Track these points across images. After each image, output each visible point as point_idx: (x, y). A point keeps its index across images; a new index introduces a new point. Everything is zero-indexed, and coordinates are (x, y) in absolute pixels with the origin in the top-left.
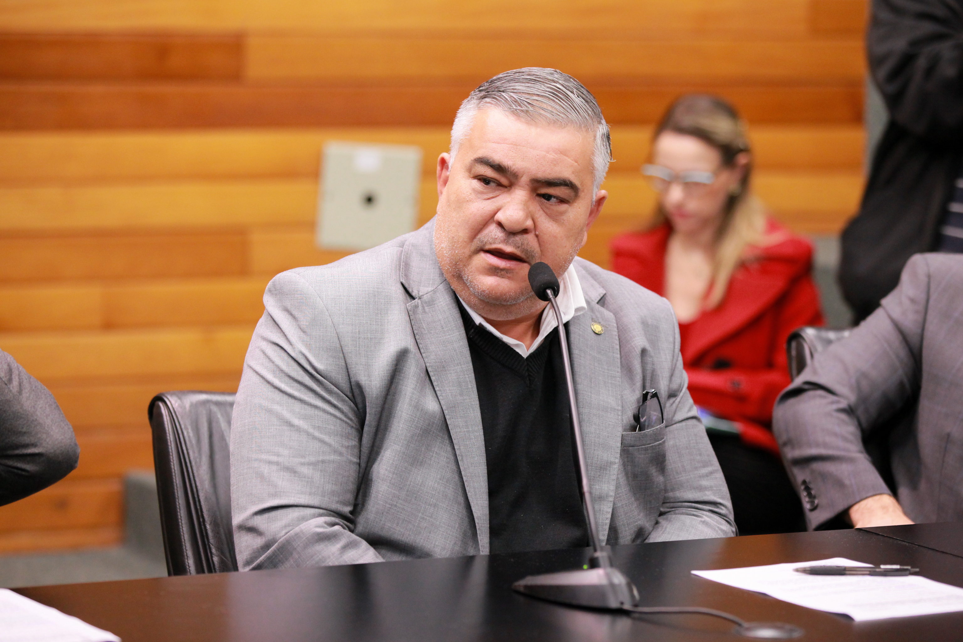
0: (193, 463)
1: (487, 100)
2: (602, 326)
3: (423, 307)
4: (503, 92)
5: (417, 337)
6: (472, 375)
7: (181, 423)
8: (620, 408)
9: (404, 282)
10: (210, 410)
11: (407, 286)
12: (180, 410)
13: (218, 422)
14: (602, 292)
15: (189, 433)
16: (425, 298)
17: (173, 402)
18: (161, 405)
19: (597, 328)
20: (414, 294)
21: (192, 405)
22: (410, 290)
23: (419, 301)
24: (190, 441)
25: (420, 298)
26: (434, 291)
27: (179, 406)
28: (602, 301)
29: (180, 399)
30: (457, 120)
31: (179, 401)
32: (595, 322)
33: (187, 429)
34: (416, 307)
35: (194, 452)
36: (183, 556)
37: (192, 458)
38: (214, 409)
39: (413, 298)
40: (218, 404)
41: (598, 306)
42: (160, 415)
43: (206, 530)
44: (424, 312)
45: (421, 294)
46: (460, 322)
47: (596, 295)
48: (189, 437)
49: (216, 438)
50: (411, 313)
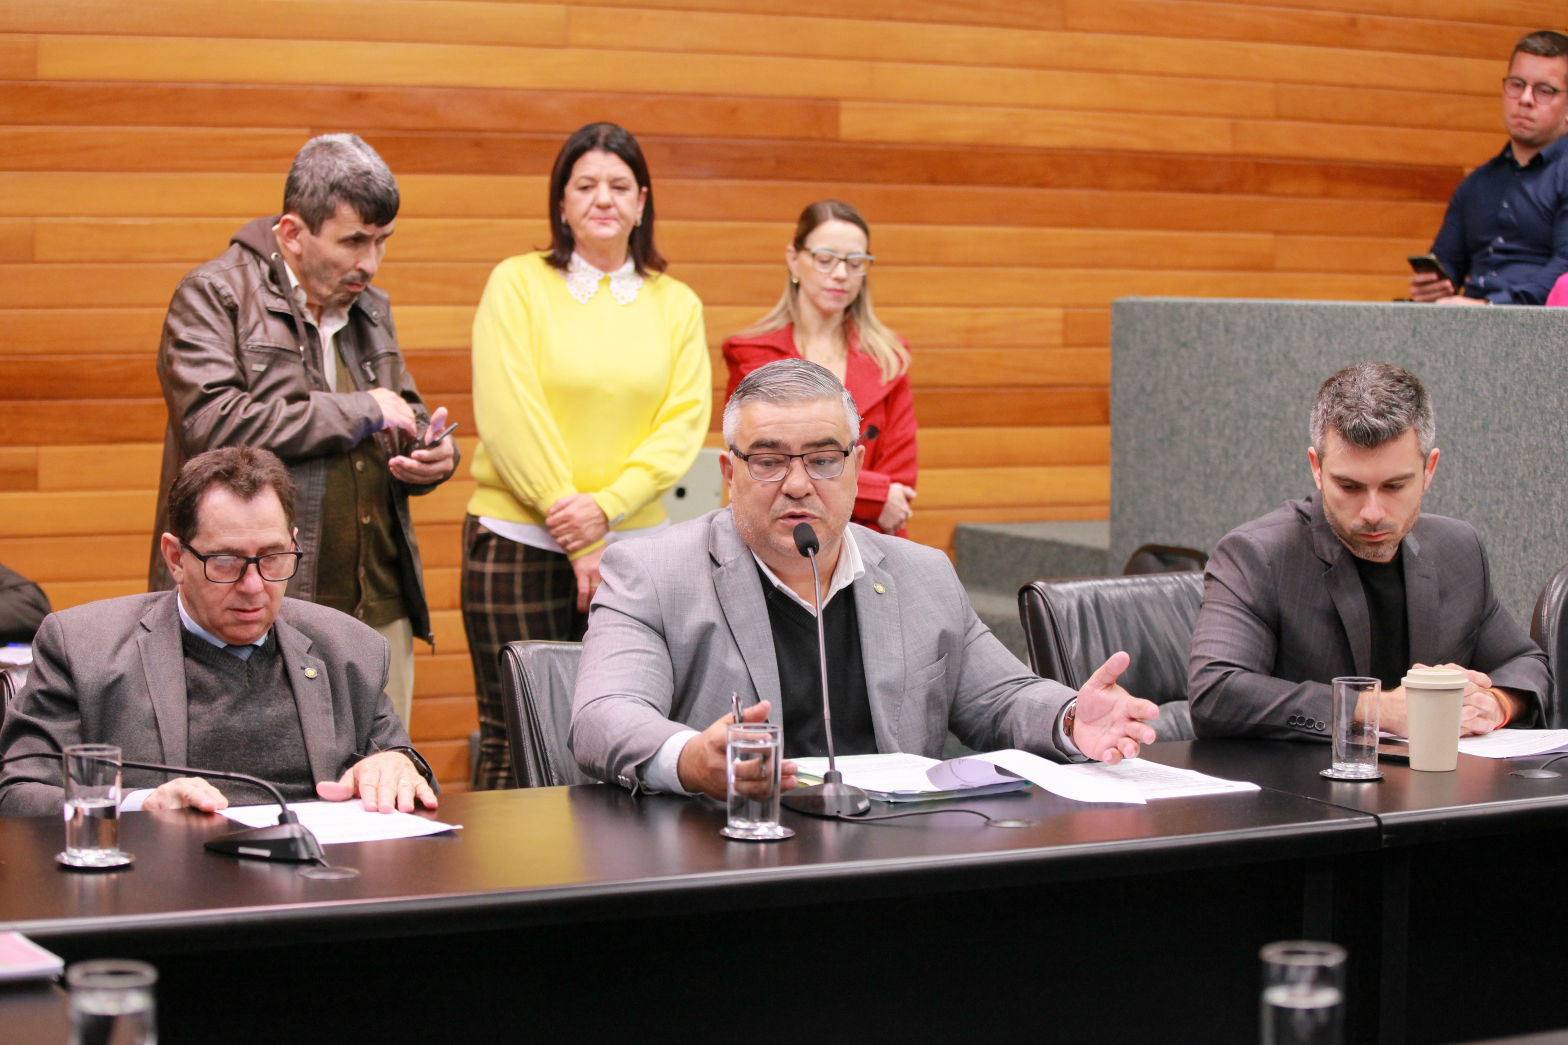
0: (536, 702)
1: (747, 397)
2: (883, 586)
3: (728, 573)
4: (758, 386)
5: (721, 600)
6: (770, 631)
7: (525, 667)
8: (902, 657)
9: (712, 552)
10: (550, 657)
11: (714, 555)
12: (524, 656)
13: (555, 667)
14: (882, 555)
15: (532, 676)
16: (730, 565)
17: (518, 650)
18: (508, 653)
19: (880, 588)
20: (720, 562)
21: (534, 652)
22: (717, 559)
23: (725, 568)
24: (533, 682)
25: (725, 566)
26: (737, 560)
27: (523, 654)
28: (882, 563)
29: (524, 647)
30: (724, 422)
31: (523, 650)
32: (877, 583)
33: (530, 672)
34: (722, 573)
35: (536, 692)
36: (528, 778)
37: (534, 697)
38: (553, 656)
39: (718, 565)
40: (555, 651)
41: (878, 569)
42: (508, 661)
43: (547, 757)
44: (729, 577)
45: (726, 562)
46: (759, 585)
47: (875, 559)
48: (532, 679)
49: (554, 681)
50: (715, 580)
